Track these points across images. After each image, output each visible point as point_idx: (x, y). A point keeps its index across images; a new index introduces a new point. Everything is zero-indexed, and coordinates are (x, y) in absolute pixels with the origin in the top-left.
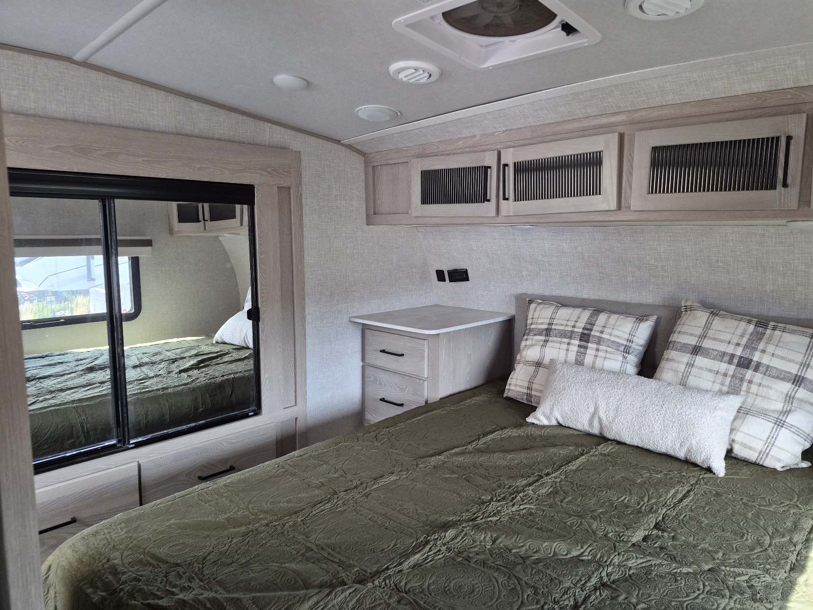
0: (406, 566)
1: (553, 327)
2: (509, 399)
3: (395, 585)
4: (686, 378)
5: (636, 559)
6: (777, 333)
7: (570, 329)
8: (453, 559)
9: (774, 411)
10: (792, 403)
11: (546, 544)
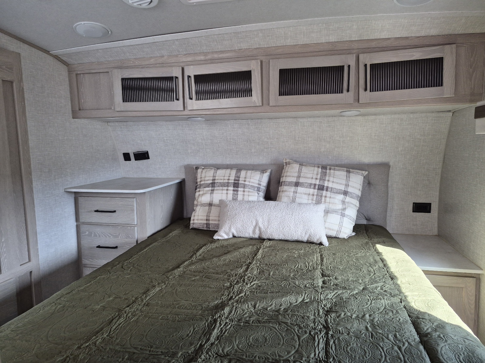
0: (212, 339)
1: (216, 181)
2: (194, 229)
3: (216, 354)
4: (295, 199)
5: (331, 294)
6: (332, 171)
7: (227, 181)
8: (239, 325)
9: (339, 210)
10: (345, 204)
11: (283, 299)
